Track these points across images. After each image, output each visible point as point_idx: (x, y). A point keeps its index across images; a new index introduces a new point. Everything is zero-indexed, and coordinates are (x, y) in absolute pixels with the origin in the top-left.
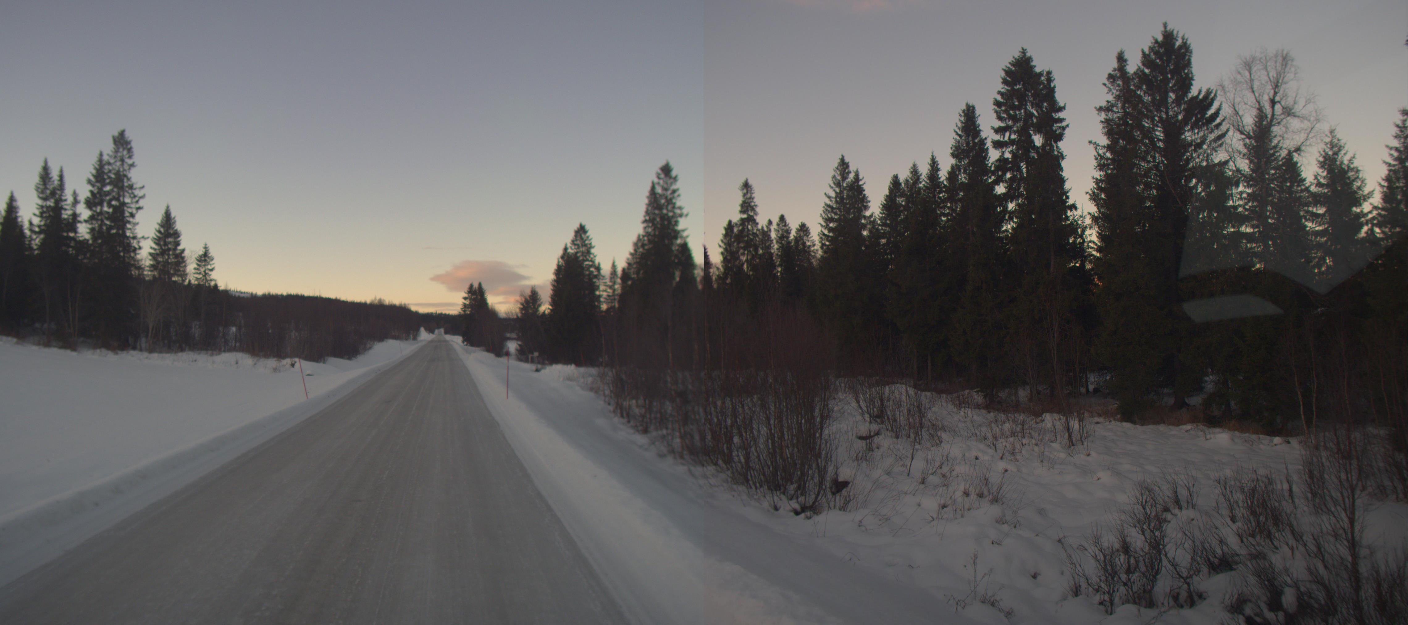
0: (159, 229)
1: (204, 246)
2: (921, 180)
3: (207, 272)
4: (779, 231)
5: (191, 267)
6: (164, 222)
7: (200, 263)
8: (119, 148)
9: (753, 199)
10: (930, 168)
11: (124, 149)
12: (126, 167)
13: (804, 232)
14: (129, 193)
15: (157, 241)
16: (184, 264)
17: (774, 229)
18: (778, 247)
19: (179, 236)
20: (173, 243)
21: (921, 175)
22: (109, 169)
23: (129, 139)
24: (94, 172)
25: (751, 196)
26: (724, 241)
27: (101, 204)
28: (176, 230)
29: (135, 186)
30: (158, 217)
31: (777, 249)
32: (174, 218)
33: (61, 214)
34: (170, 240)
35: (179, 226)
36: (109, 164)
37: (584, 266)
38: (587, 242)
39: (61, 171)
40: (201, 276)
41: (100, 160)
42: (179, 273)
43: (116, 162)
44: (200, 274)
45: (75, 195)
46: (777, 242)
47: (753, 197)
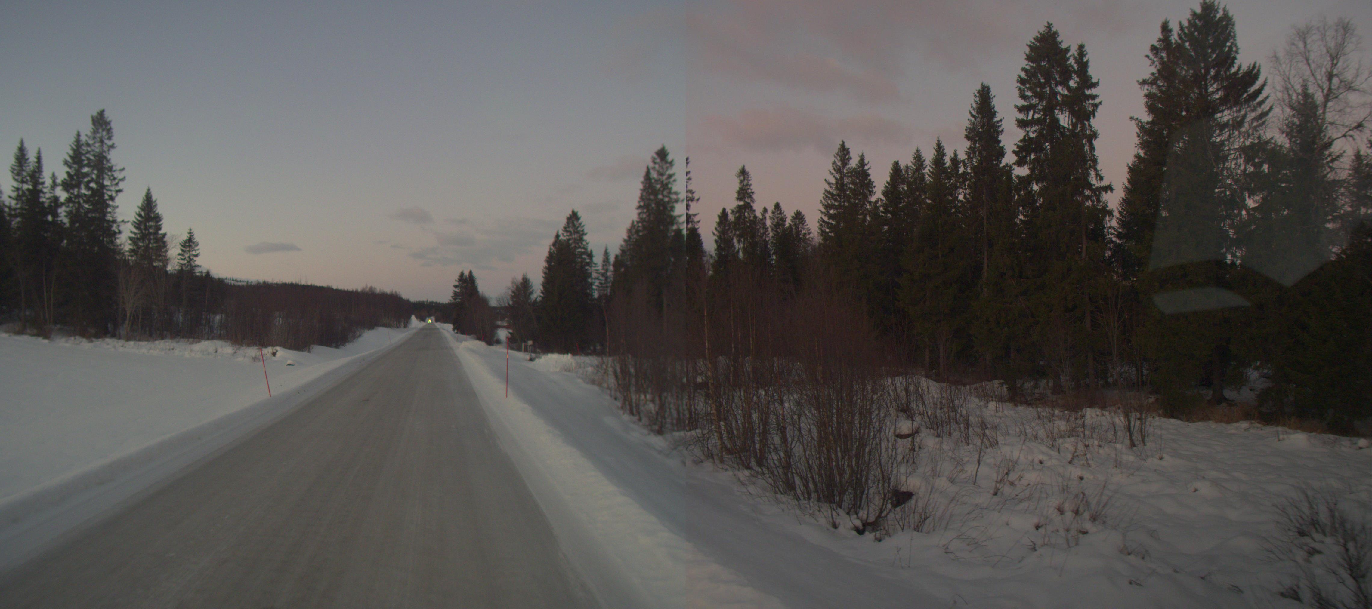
0: (139, 212)
1: (189, 231)
2: (924, 166)
3: (191, 257)
4: (774, 219)
5: (174, 252)
6: (145, 205)
7: (184, 249)
8: (98, 129)
9: (750, 186)
10: (936, 153)
11: (103, 130)
12: (105, 148)
13: (799, 220)
14: (108, 175)
15: (138, 225)
16: (165, 249)
17: (770, 217)
18: (773, 235)
19: (160, 220)
20: (154, 227)
21: (924, 161)
22: (87, 150)
23: (108, 120)
24: (71, 153)
25: (748, 182)
26: (718, 229)
27: (78, 186)
28: (158, 214)
29: (114, 168)
30: (139, 200)
31: (772, 237)
32: (155, 201)
33: (39, 197)
34: (151, 223)
35: (160, 210)
36: (88, 145)
37: (577, 253)
38: (579, 229)
39: (39, 152)
40: (185, 262)
41: (78, 141)
42: (161, 258)
43: (95, 143)
44: (184, 259)
45: (54, 177)
46: (772, 230)
47: (749, 184)
